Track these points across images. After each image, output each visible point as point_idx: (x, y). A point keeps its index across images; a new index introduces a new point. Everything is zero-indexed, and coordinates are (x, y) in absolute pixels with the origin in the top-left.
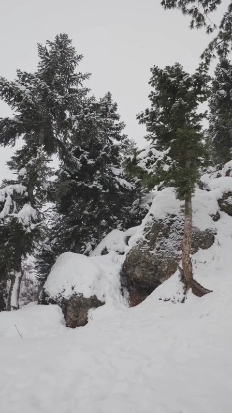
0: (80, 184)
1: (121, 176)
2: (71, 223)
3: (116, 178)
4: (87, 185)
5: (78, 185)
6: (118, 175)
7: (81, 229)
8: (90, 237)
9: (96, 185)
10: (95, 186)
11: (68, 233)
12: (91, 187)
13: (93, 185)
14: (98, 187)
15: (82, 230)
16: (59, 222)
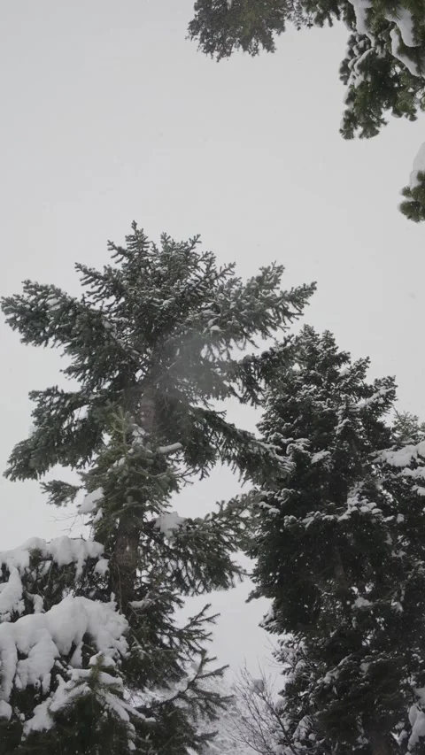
0: (312, 519)
1: (418, 460)
2: (329, 654)
3: (408, 472)
4: (332, 517)
5: (307, 526)
6: (408, 462)
7: (365, 667)
8: (407, 686)
9: (356, 505)
10: (355, 508)
11: (324, 693)
12: (345, 516)
13: (349, 511)
14: (364, 509)
15: (371, 669)
16: (301, 664)
